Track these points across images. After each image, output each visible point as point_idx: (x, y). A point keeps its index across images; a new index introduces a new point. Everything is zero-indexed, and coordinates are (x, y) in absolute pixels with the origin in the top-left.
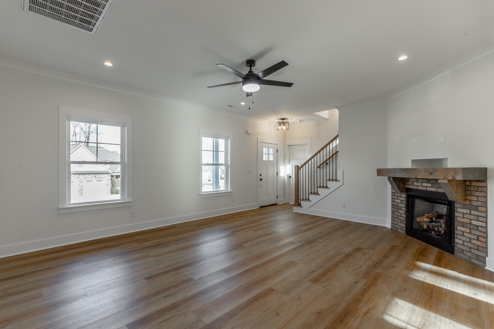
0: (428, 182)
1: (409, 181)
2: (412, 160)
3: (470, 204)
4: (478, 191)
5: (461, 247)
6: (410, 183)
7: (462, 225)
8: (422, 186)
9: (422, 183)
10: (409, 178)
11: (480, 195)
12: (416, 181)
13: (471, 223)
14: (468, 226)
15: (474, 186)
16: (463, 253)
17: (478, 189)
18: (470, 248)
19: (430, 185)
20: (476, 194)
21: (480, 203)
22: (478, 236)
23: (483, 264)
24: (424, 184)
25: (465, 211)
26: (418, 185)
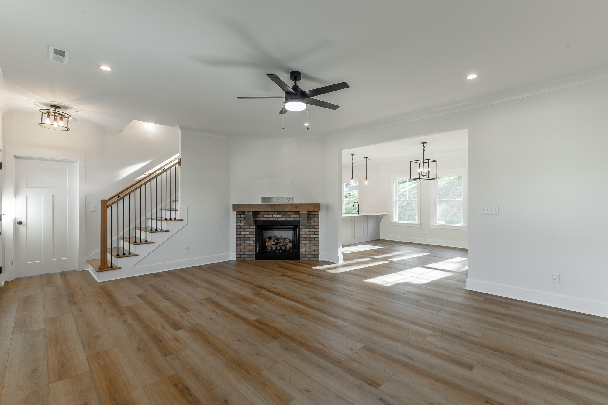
0: (278, 214)
1: (259, 214)
2: (261, 197)
3: (310, 225)
4: (314, 217)
5: (304, 253)
6: (259, 216)
7: (305, 240)
8: (273, 217)
9: (273, 215)
10: (259, 212)
11: (316, 219)
12: (267, 214)
13: (310, 237)
14: (309, 239)
15: (312, 214)
16: (305, 257)
17: (314, 216)
18: (310, 252)
19: (280, 216)
20: (313, 219)
21: (315, 224)
22: (315, 243)
23: (317, 259)
24: (275, 216)
25: (307, 230)
26: (269, 217)
